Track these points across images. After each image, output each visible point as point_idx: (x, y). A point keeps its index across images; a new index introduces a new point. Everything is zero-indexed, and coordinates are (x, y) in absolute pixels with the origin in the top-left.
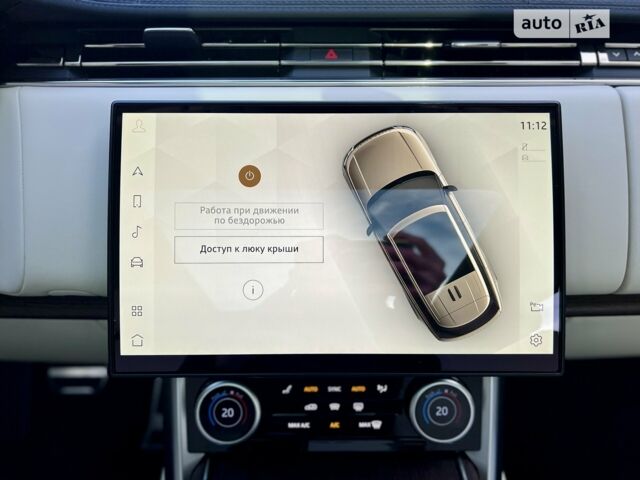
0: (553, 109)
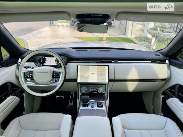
0: (108, 66)
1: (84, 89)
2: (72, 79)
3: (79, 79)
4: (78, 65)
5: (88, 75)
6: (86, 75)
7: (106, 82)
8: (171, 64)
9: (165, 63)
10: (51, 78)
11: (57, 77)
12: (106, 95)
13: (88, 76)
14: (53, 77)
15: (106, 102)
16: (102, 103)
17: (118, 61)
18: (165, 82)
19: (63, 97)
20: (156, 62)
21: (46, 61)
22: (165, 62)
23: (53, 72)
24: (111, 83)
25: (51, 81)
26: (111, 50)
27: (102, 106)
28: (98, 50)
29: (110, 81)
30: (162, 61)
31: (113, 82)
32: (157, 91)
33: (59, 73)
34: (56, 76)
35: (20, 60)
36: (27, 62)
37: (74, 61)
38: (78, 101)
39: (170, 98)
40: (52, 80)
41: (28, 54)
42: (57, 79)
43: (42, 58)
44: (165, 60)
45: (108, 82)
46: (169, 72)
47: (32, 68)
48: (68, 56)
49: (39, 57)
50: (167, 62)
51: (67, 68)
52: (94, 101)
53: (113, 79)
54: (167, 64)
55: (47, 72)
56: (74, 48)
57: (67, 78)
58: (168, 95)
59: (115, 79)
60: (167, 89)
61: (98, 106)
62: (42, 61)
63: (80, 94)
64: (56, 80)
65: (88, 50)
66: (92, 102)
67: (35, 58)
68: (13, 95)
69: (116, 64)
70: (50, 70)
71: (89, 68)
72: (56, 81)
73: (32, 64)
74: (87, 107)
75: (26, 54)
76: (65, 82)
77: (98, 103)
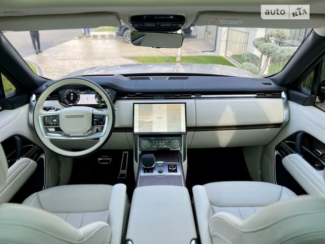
0: (185, 103)
1: (146, 144)
2: (124, 127)
3: (136, 127)
4: (134, 104)
5: (151, 120)
6: (148, 121)
7: (182, 131)
8: (289, 98)
9: (279, 96)
10: (90, 126)
11: (100, 124)
12: (182, 152)
13: (151, 122)
14: (93, 124)
15: (183, 164)
16: (176, 166)
17: (202, 96)
18: (280, 129)
19: (110, 159)
20: (265, 95)
21: (79, 97)
22: (281, 95)
23: (93, 115)
24: (190, 133)
25: (90, 131)
26: (190, 77)
27: (176, 171)
28: (168, 77)
29: (188, 129)
30: (274, 94)
31: (194, 131)
32: (268, 144)
33: (103, 117)
34: (98, 121)
35: (34, 97)
36: (47, 99)
37: (128, 97)
38: (136, 165)
39: (287, 154)
40: (91, 129)
41: (47, 87)
42: (99, 127)
43: (72, 93)
44: (281, 92)
45: (185, 131)
46: (286, 112)
47: (56, 110)
48: (117, 88)
49: (67, 91)
50: (283, 95)
51: (116, 109)
52: (162, 162)
53: (194, 126)
54: (283, 98)
55: (82, 116)
56: (125, 75)
57: (116, 126)
58: (285, 151)
59: (198, 125)
60: (284, 141)
61: (170, 171)
62: (72, 98)
63: (139, 152)
64: (97, 129)
65: (150, 77)
66: (159, 165)
67: (60, 92)
68: (25, 157)
69: (198, 101)
70: (88, 113)
71: (153, 108)
72: (97, 131)
73: (55, 103)
74: (152, 172)
75: (44, 87)
76: (113, 133)
77: (169, 165)
